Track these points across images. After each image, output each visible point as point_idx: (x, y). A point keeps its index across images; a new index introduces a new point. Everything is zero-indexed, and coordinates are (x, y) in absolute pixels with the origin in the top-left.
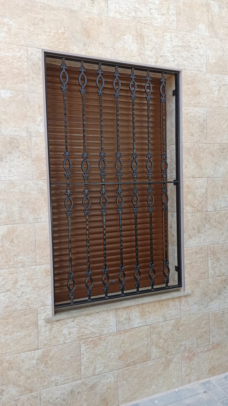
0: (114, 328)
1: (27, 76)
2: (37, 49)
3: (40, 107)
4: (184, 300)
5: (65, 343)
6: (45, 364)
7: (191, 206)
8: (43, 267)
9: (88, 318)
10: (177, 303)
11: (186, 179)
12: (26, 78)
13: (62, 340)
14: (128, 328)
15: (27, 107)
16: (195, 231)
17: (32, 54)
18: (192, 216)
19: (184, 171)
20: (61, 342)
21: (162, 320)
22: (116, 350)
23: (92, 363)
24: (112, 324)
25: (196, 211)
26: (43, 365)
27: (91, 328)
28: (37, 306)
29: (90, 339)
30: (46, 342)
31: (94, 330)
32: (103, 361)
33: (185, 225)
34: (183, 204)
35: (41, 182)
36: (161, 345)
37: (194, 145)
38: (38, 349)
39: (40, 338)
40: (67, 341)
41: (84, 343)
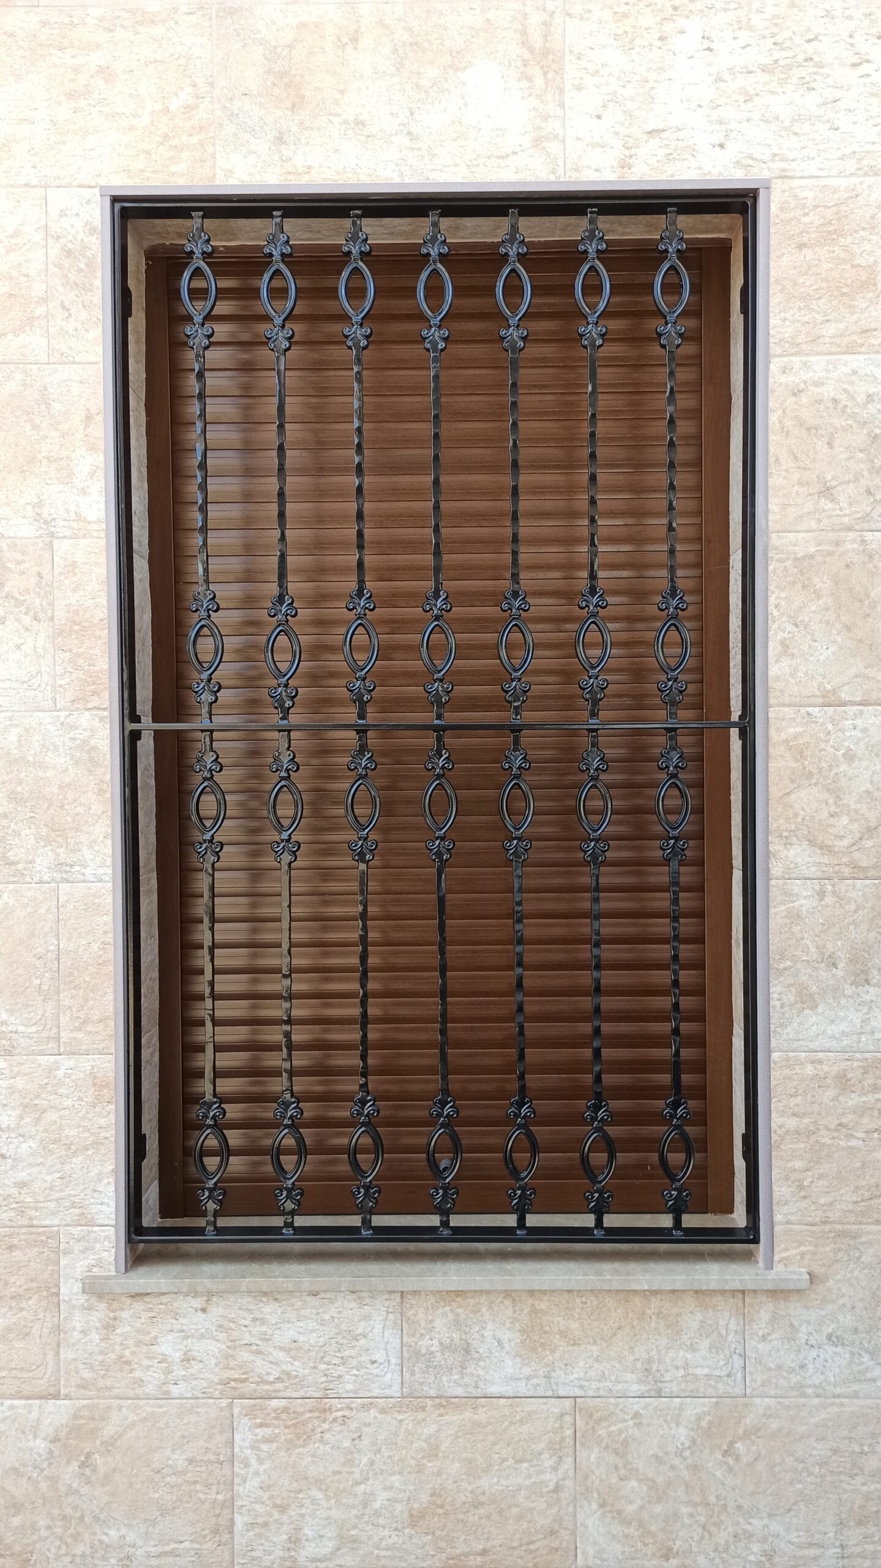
0: (391, 1377)
1: (44, 300)
2: (82, 191)
3: (89, 418)
4: (765, 1312)
5: (167, 1396)
6: (83, 1465)
7: (812, 843)
8: (86, 1064)
9: (270, 1310)
10: (726, 1319)
11: (788, 712)
12: (41, 310)
13: (153, 1378)
14: (459, 1391)
15: (38, 421)
16: (840, 973)
17: (63, 214)
18: (822, 894)
19: (774, 670)
20: (150, 1389)
21: (635, 1389)
22: (396, 1480)
23: (283, 1509)
24: (379, 1356)
25: (847, 871)
26: (74, 1467)
27: (281, 1355)
28: (56, 1221)
29: (275, 1403)
30: (87, 1374)
31: (296, 1367)
32: (335, 1513)
33: (774, 940)
34: (767, 833)
35: (85, 719)
36: (631, 1508)
37: (837, 543)
38: (56, 1396)
39: (66, 1354)
40: (175, 1391)
41: (249, 1413)
